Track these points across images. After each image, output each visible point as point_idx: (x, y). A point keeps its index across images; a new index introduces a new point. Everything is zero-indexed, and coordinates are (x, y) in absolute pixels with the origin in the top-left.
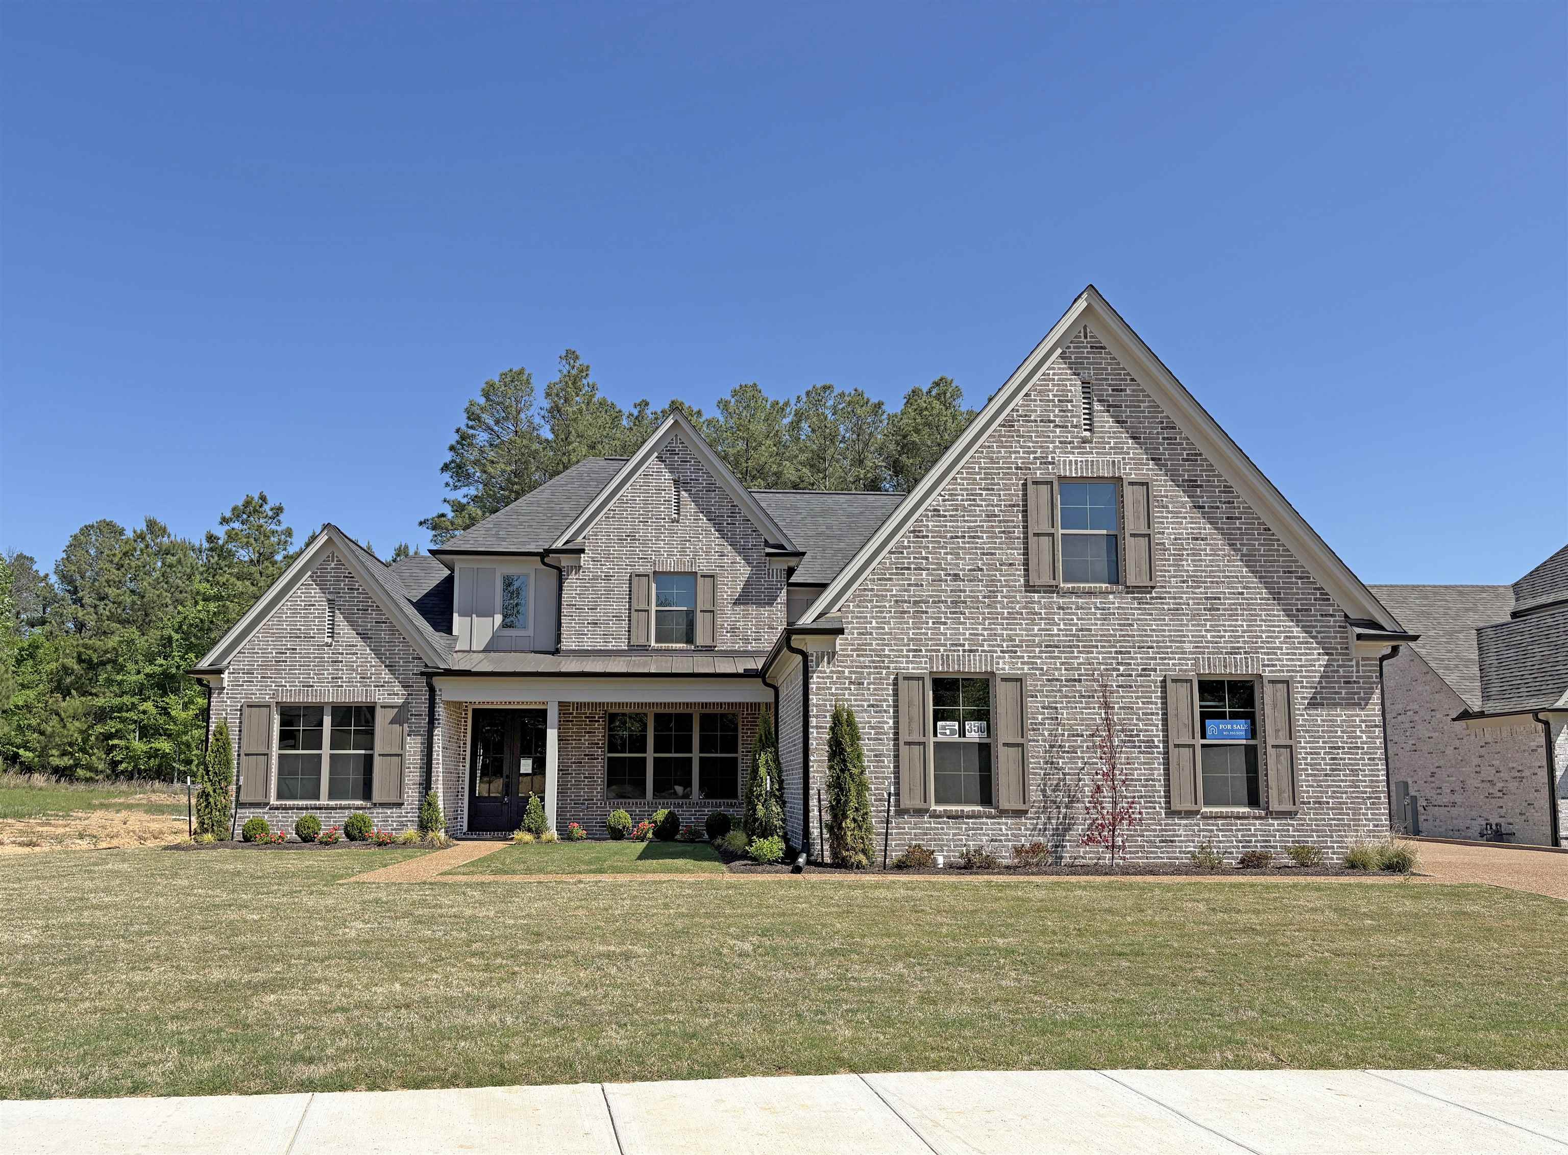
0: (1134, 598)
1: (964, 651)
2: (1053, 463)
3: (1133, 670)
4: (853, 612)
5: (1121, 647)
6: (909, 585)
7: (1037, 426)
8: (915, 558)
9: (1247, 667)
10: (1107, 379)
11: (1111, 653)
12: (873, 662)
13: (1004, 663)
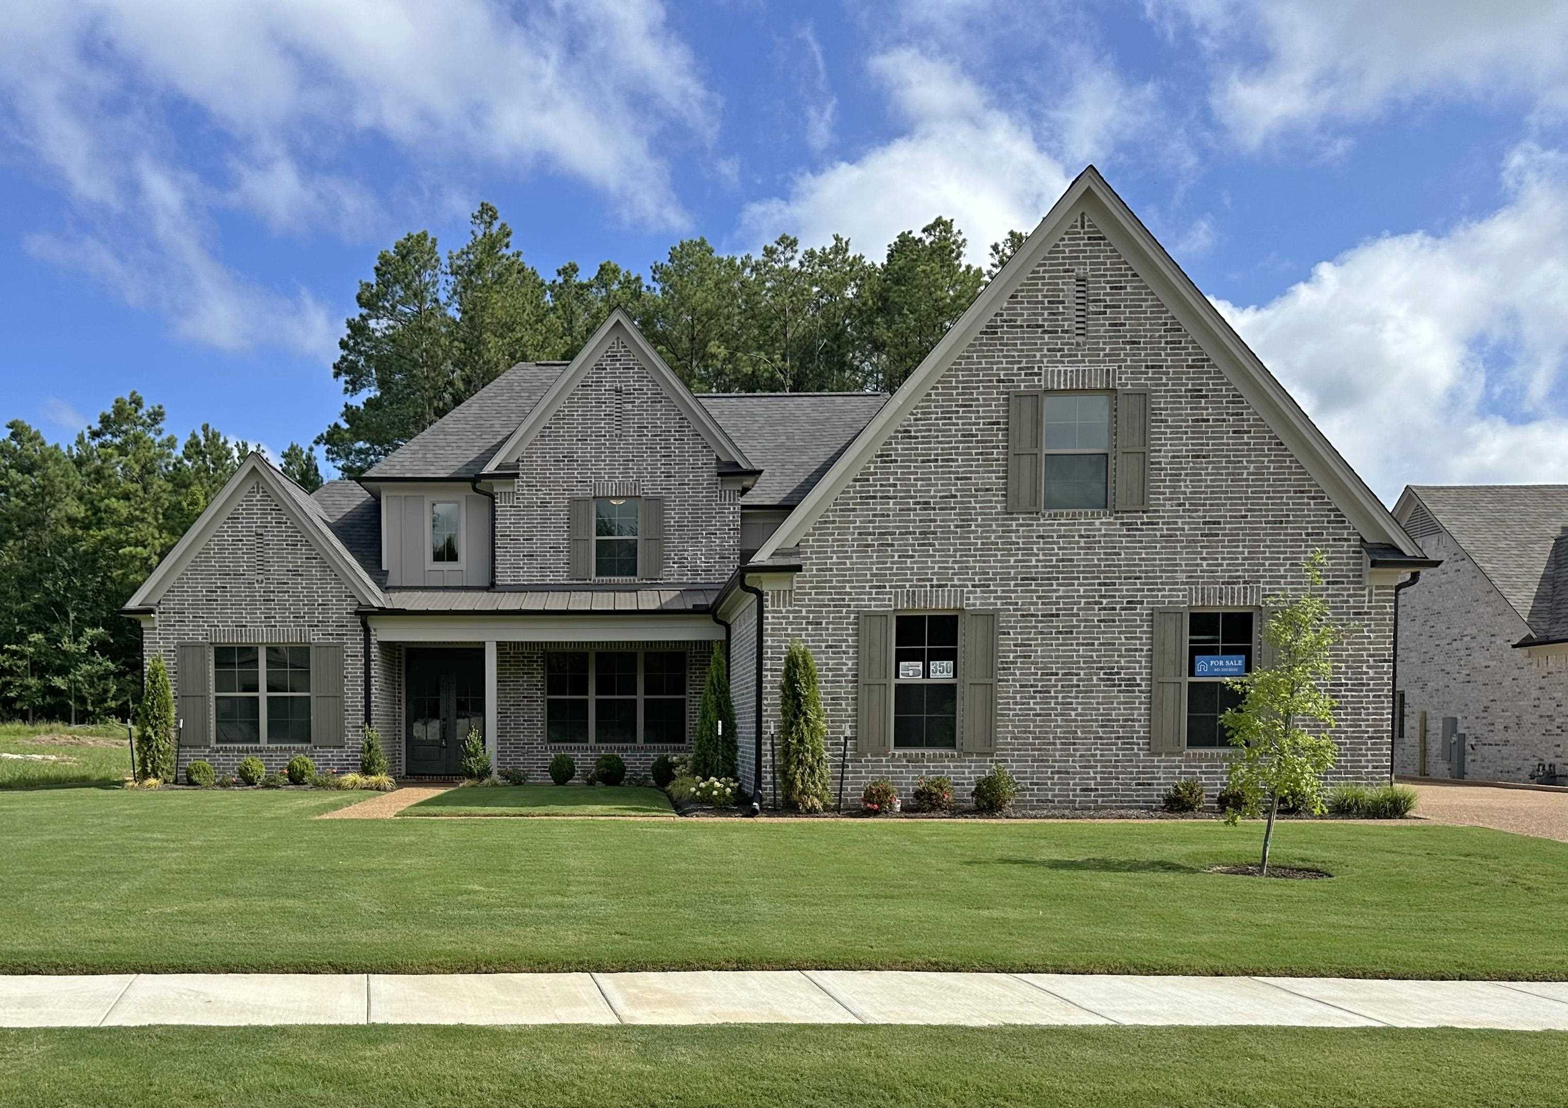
0: (1122, 524)
1: (932, 586)
2: (1040, 374)
3: (1117, 603)
4: (813, 547)
5: (1105, 578)
6: (874, 516)
7: (1023, 333)
8: (881, 485)
9: (1245, 598)
10: (1105, 276)
11: (1094, 584)
12: (833, 600)
13: (975, 598)
